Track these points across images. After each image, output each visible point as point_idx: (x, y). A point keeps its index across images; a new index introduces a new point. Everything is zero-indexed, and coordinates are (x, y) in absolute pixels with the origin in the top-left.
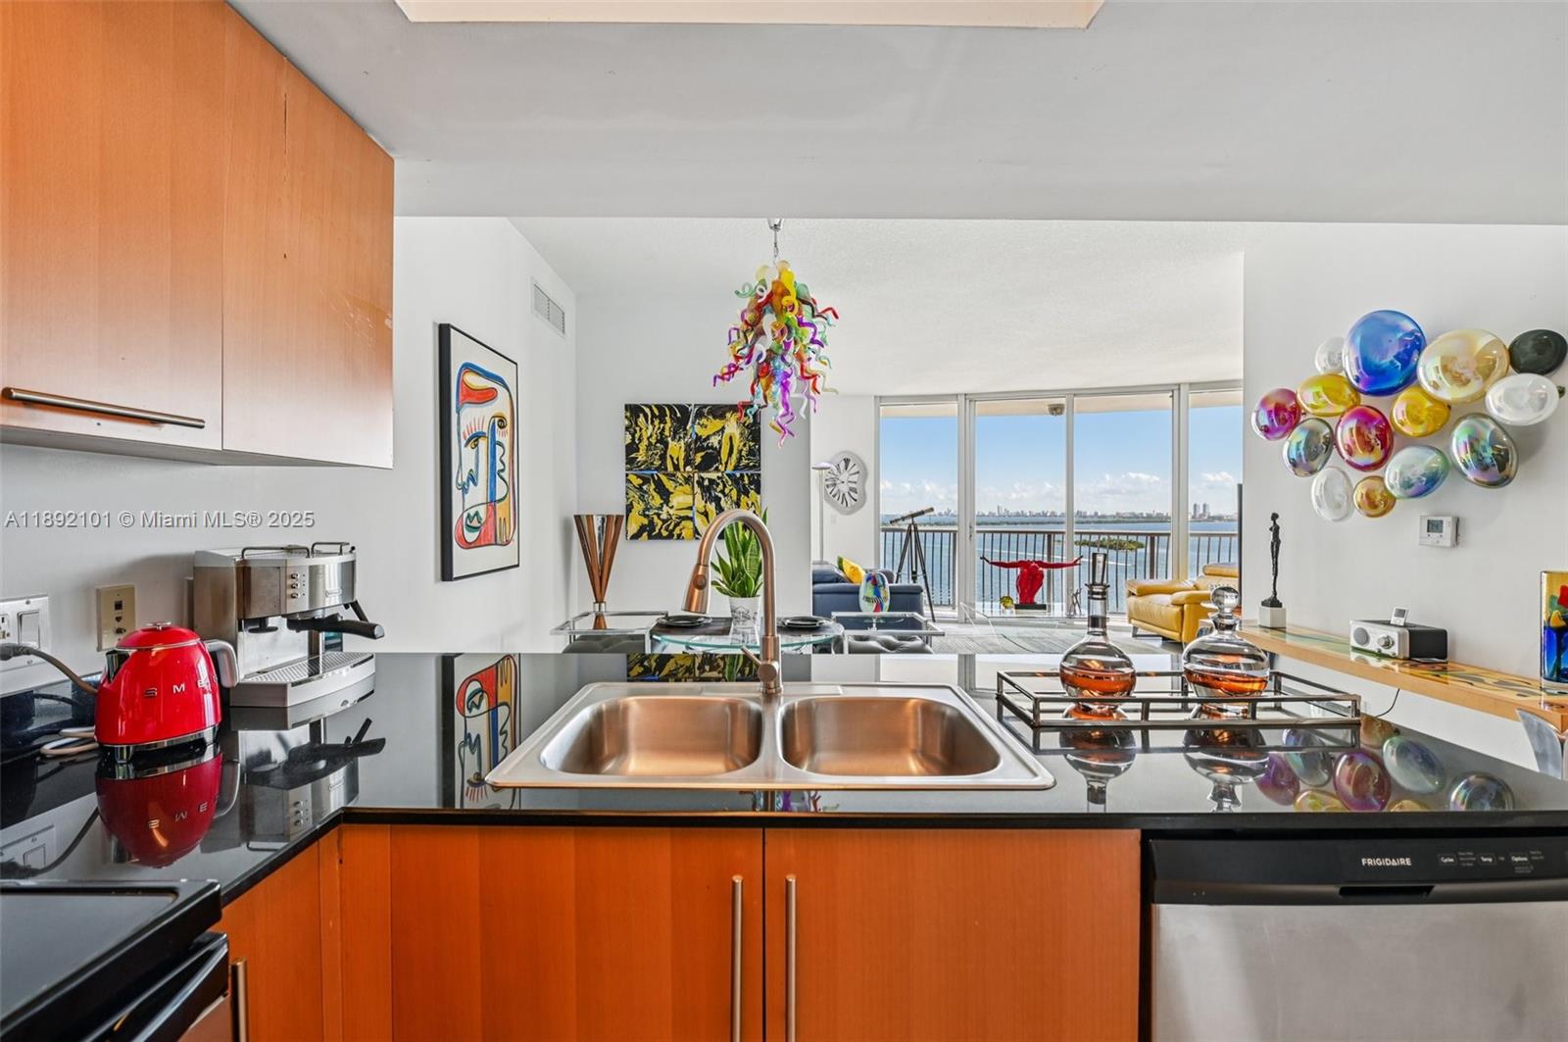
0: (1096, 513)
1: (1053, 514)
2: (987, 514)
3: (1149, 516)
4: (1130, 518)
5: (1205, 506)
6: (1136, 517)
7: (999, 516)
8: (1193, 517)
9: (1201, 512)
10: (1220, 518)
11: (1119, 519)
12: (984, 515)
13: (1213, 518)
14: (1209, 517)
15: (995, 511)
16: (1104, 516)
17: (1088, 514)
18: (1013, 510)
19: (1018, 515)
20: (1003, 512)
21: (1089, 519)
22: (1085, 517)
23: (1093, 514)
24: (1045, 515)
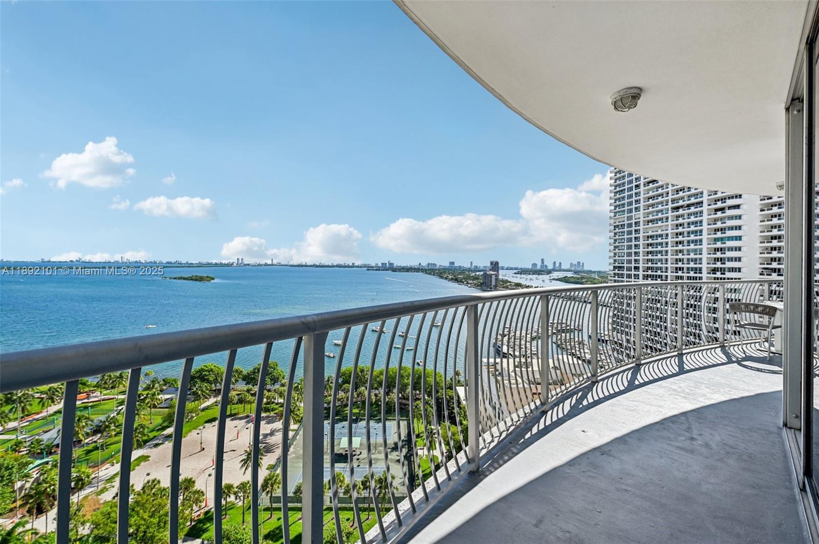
0: (187, 262)
3: (216, 264)
4: (206, 264)
5: (242, 259)
6: (210, 264)
7: (123, 263)
8: (237, 264)
9: (240, 262)
10: (249, 265)
11: (200, 265)
12: (110, 262)
13: (246, 265)
14: (244, 264)
15: (119, 260)
16: (192, 264)
17: (183, 262)
18: (132, 260)
19: (136, 262)
20: (125, 260)
21: (183, 265)
22: (181, 264)
23: (185, 262)
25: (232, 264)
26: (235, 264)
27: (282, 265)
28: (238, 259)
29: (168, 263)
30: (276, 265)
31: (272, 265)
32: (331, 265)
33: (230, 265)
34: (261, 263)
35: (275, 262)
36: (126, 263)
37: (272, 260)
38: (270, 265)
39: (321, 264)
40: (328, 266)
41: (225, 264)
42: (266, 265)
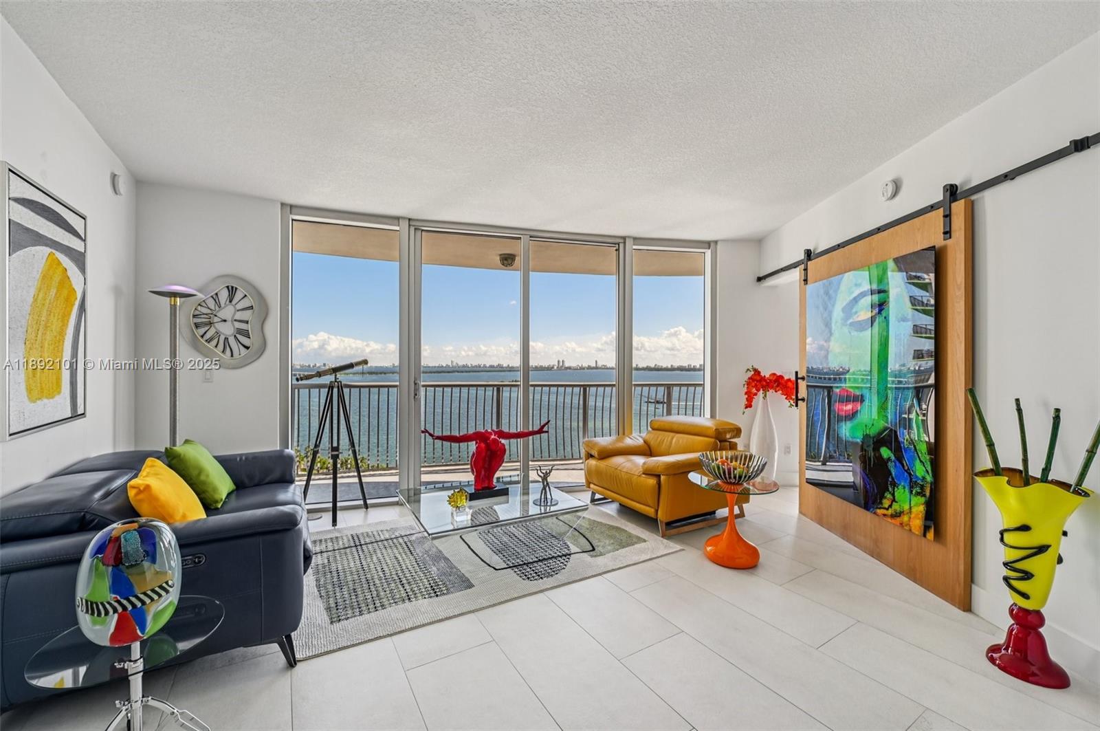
1: (485, 366)
2: (444, 366)
5: (563, 361)
8: (557, 368)
9: (561, 364)
10: (569, 368)
12: (442, 366)
14: (565, 367)
15: (450, 364)
16: (512, 367)
17: (504, 366)
18: (461, 364)
19: (464, 366)
22: (502, 367)
24: (480, 367)
25: (553, 367)
26: (555, 368)
27: (607, 368)
28: (559, 362)
29: (491, 366)
30: (600, 368)
31: (596, 368)
32: (669, 366)
33: (550, 368)
34: (584, 365)
35: (600, 364)
36: (455, 367)
37: (596, 362)
38: (593, 368)
39: (657, 367)
40: (667, 369)
41: (545, 367)
42: (589, 368)
